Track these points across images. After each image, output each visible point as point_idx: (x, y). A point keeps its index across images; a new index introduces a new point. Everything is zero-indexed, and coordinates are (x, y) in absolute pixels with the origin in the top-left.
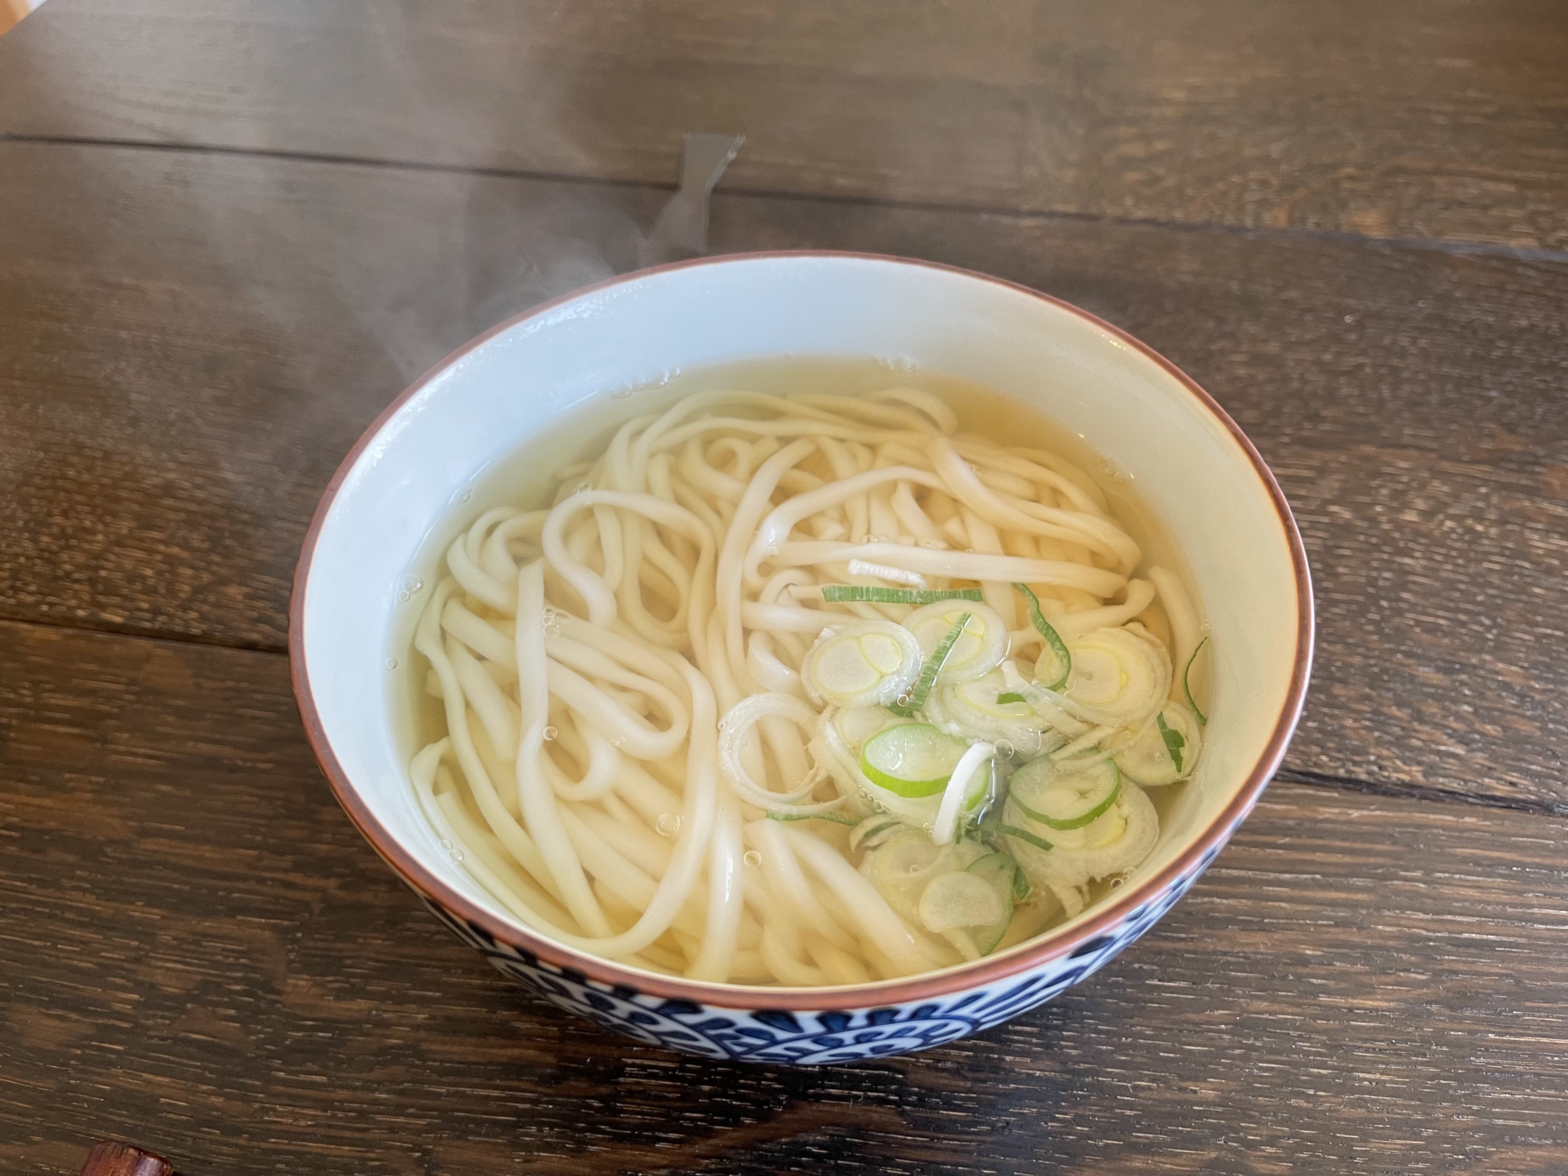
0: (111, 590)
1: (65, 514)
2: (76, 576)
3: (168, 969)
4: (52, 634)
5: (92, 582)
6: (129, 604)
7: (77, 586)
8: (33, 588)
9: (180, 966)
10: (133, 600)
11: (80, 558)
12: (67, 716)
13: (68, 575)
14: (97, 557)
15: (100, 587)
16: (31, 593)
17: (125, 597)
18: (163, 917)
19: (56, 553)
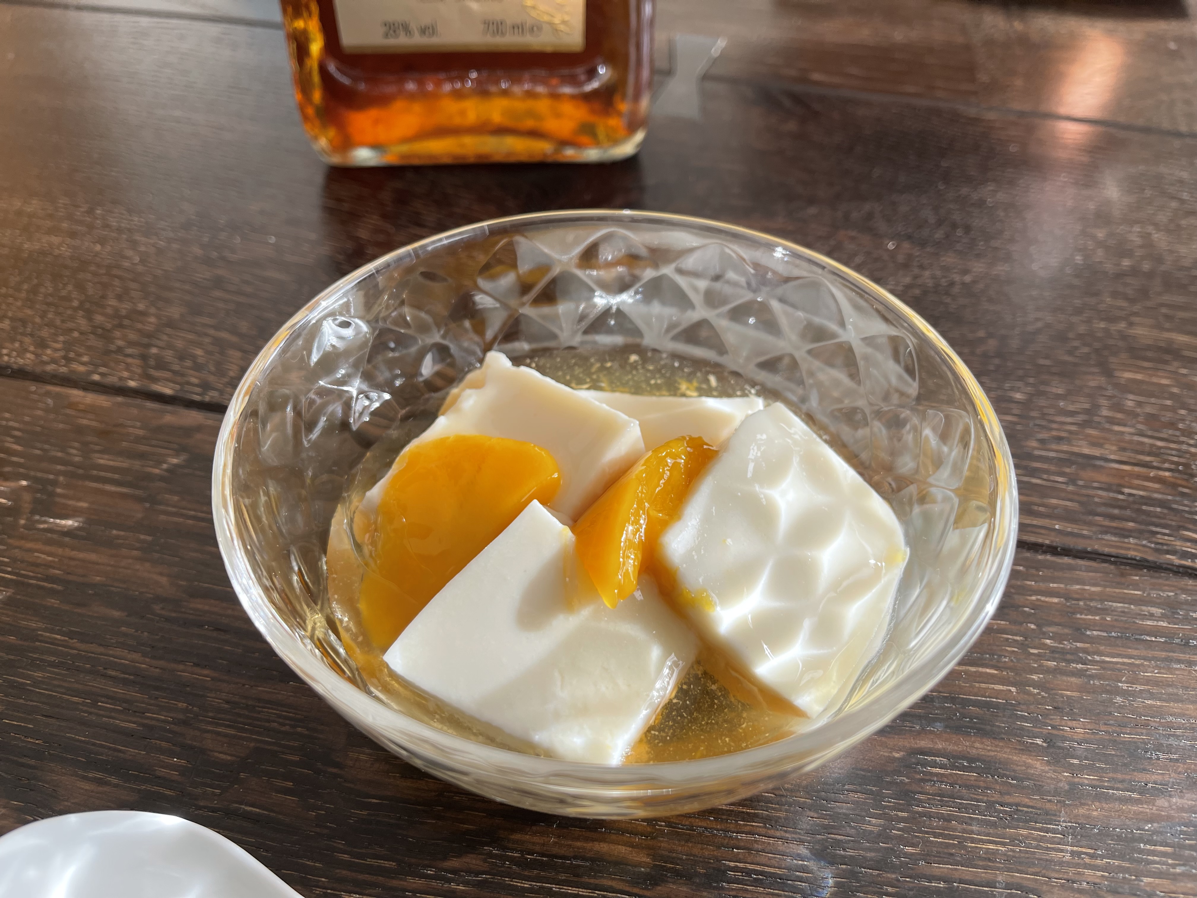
0: (161, 365)
1: (119, 298)
2: (130, 351)
3: (219, 734)
4: (102, 401)
5: (144, 357)
6: (179, 379)
7: (129, 360)
8: (85, 359)
9: (232, 732)
10: (183, 375)
11: (132, 336)
12: (116, 476)
13: (120, 350)
14: (149, 336)
15: (152, 362)
16: (84, 364)
17: (174, 372)
18: (213, 679)
19: (108, 331)
